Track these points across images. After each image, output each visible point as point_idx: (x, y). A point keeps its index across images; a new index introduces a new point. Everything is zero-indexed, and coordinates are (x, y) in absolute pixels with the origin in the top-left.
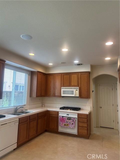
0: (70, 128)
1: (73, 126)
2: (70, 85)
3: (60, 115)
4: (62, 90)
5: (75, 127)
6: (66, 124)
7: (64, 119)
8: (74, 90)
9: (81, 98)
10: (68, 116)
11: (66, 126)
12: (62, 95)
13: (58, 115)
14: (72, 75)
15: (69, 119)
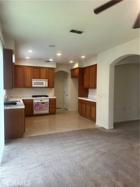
0: (44, 110)
1: (46, 108)
2: (39, 77)
3: (34, 102)
4: (33, 82)
5: (47, 108)
6: (41, 107)
7: (39, 104)
8: (44, 82)
9: (48, 88)
10: (41, 101)
11: (40, 109)
12: (33, 86)
13: (33, 101)
14: (42, 70)
15: (43, 104)
